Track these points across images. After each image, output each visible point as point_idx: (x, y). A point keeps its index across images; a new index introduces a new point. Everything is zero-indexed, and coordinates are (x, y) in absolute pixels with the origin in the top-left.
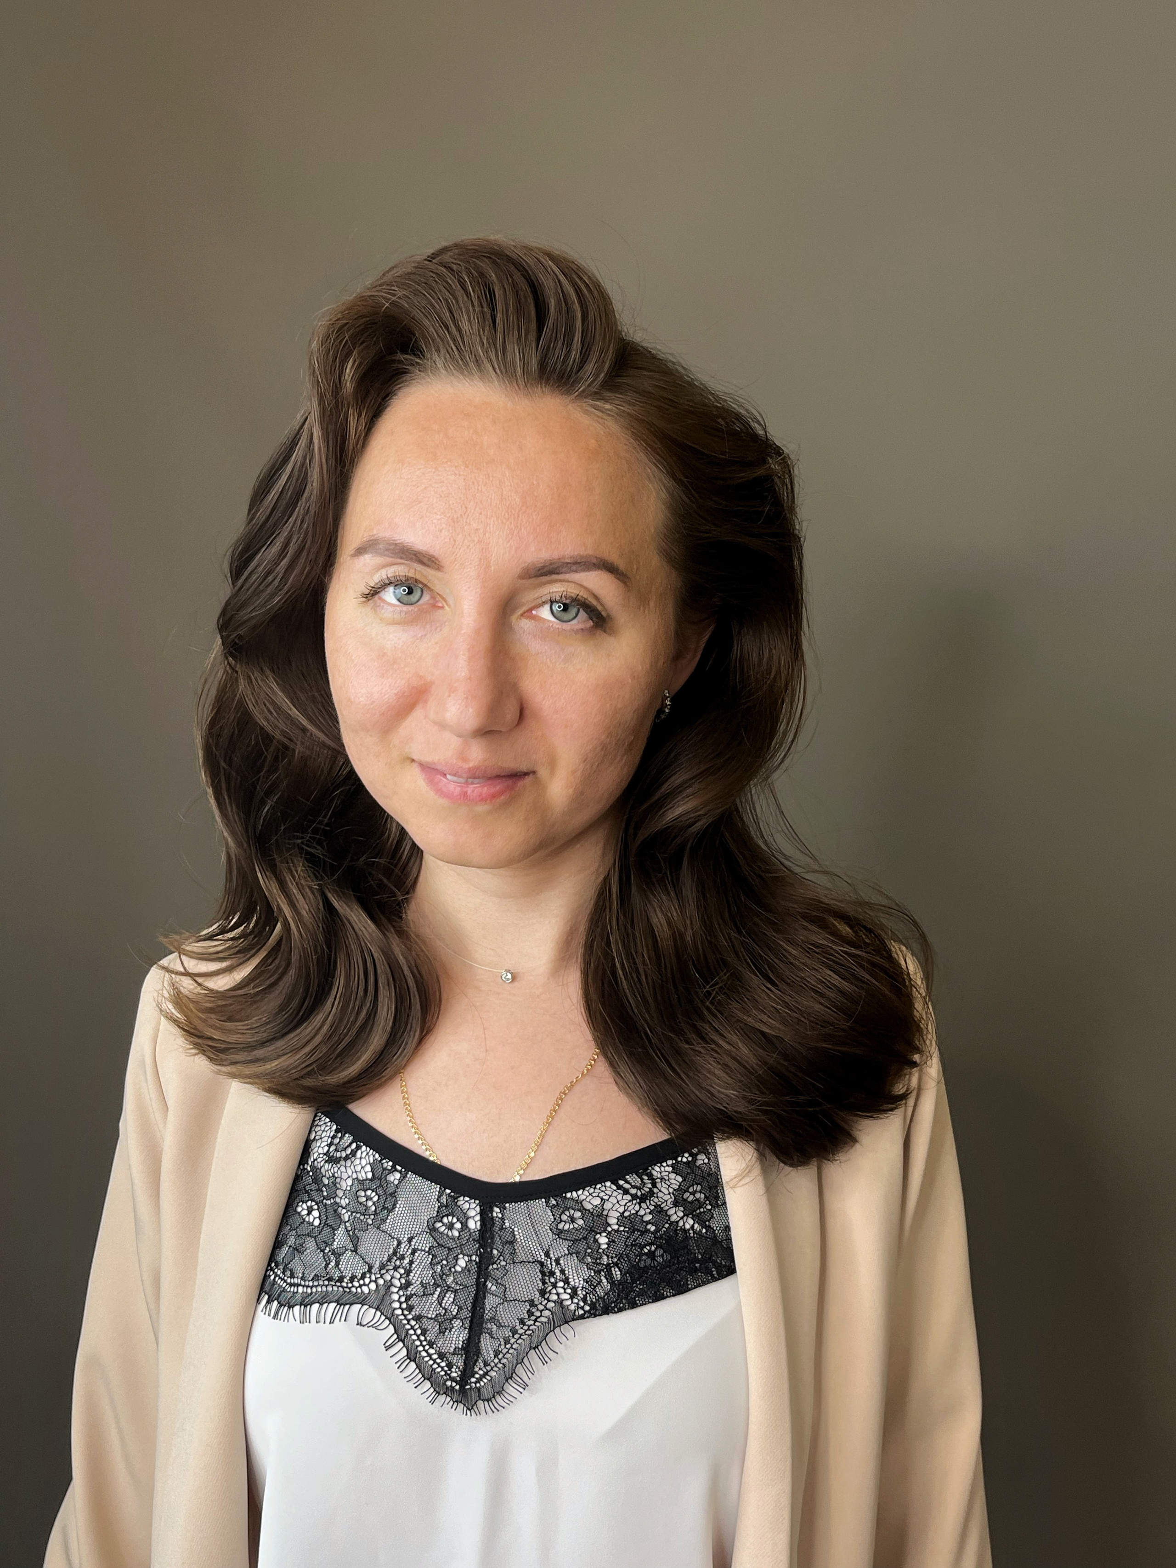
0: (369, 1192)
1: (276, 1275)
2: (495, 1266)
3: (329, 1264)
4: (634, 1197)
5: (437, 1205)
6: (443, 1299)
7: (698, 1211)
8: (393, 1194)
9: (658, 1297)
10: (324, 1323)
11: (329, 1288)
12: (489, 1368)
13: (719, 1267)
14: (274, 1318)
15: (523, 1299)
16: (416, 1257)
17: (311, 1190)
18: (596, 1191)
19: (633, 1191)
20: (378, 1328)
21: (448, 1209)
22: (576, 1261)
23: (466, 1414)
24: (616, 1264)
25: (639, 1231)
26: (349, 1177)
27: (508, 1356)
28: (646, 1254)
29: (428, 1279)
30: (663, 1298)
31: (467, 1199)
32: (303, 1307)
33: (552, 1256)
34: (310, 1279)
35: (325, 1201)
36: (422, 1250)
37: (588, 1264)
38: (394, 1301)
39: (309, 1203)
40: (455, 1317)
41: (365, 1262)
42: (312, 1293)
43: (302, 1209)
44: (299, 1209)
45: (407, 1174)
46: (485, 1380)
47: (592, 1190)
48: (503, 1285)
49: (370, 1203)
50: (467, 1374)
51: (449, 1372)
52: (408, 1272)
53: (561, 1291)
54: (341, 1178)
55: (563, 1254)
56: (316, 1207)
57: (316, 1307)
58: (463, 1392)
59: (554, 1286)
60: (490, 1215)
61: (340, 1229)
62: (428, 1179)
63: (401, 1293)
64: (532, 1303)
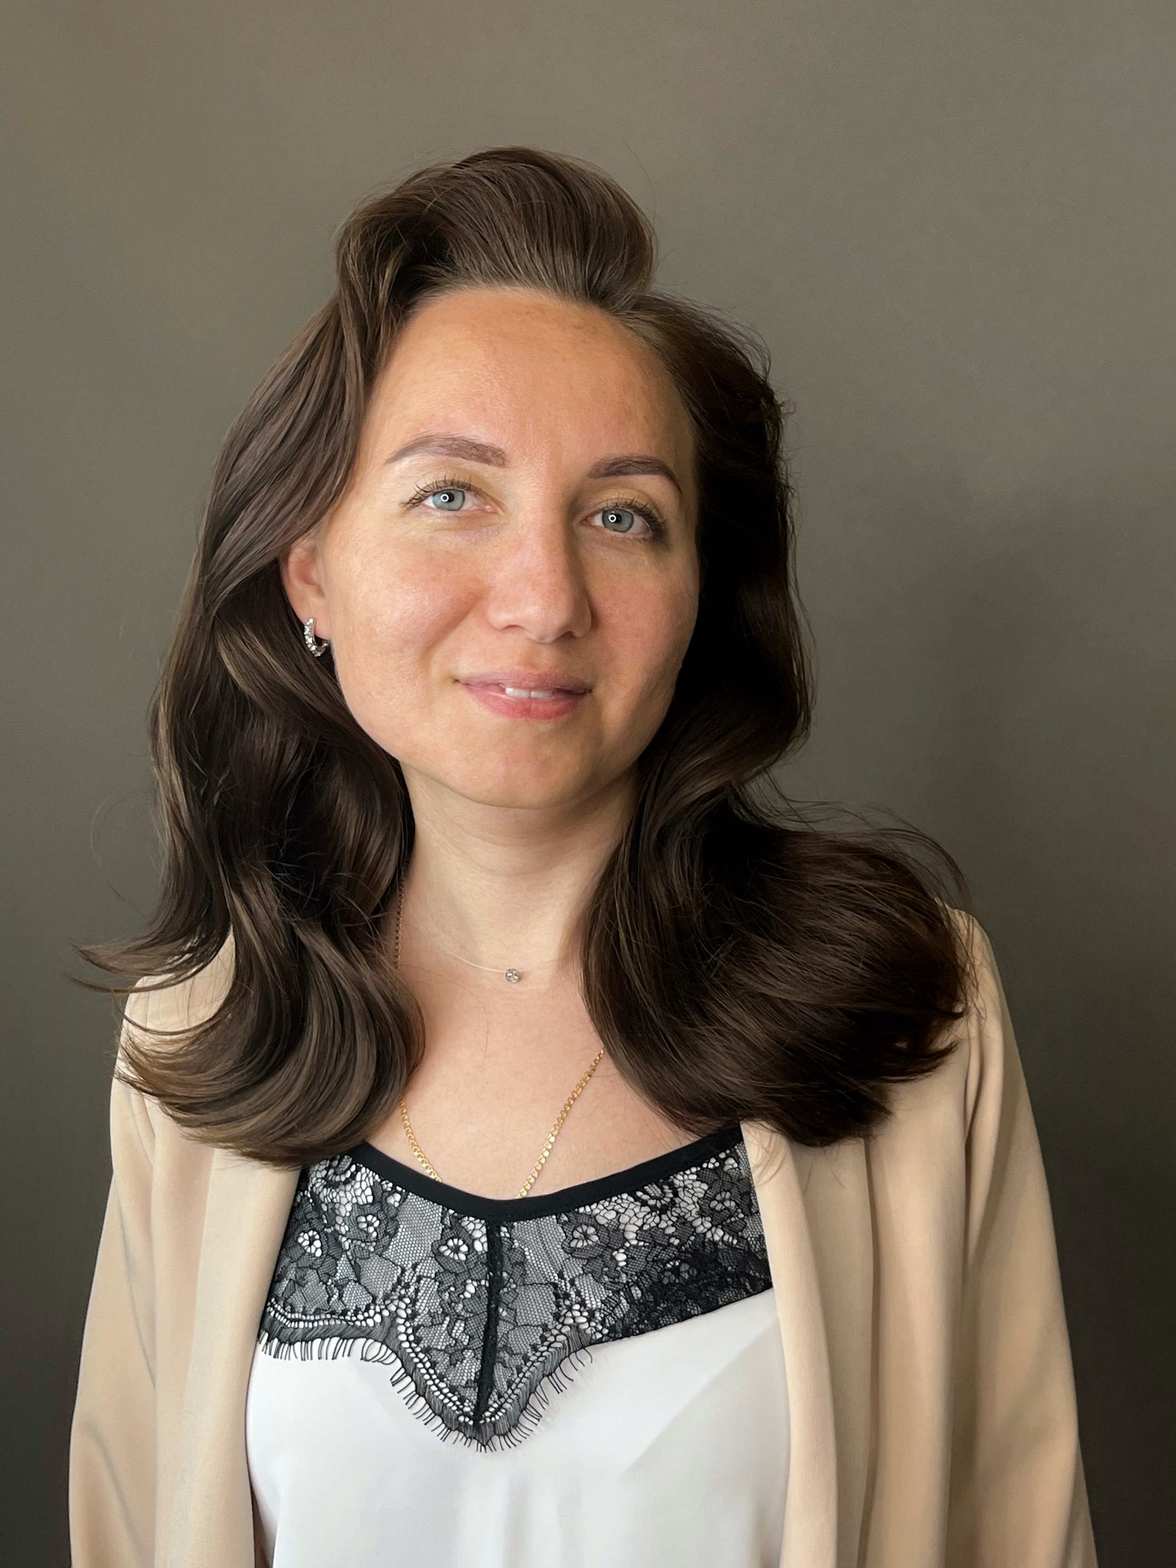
0: (370, 1218)
1: (276, 1311)
2: (505, 1290)
3: (332, 1297)
4: (653, 1208)
5: (441, 1228)
6: (453, 1329)
7: (728, 1221)
8: (393, 1219)
9: (684, 1317)
10: (327, 1359)
11: (332, 1322)
12: (502, 1400)
13: (752, 1280)
14: (275, 1357)
15: (536, 1323)
16: (421, 1285)
17: (312, 1219)
18: (612, 1204)
19: (652, 1202)
20: (385, 1362)
21: (454, 1230)
22: (592, 1281)
23: (481, 1451)
24: (636, 1284)
25: (660, 1245)
26: (348, 1202)
27: (521, 1385)
28: (669, 1270)
29: (436, 1307)
30: (689, 1316)
31: (472, 1219)
32: (304, 1343)
33: (566, 1276)
34: (311, 1313)
35: (325, 1230)
36: (427, 1277)
37: (605, 1284)
38: (401, 1333)
39: (311, 1233)
40: (466, 1348)
41: (369, 1293)
42: (313, 1327)
43: (303, 1240)
44: (300, 1240)
45: (408, 1194)
46: (500, 1414)
47: (607, 1204)
48: (513, 1310)
49: (371, 1229)
50: (480, 1407)
51: (461, 1407)
52: (414, 1301)
53: (577, 1314)
54: (340, 1203)
55: (578, 1274)
56: (317, 1237)
57: (318, 1341)
58: (476, 1426)
59: (570, 1309)
60: (497, 1235)
61: (342, 1259)
62: (429, 1200)
63: (408, 1324)
64: (545, 1328)
